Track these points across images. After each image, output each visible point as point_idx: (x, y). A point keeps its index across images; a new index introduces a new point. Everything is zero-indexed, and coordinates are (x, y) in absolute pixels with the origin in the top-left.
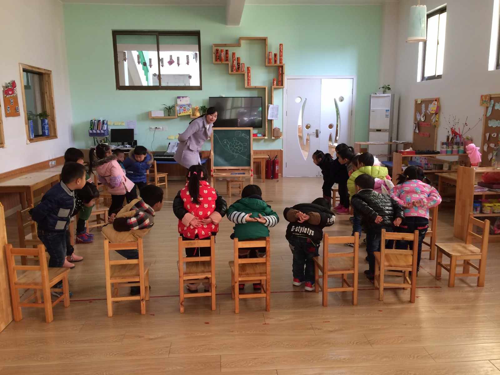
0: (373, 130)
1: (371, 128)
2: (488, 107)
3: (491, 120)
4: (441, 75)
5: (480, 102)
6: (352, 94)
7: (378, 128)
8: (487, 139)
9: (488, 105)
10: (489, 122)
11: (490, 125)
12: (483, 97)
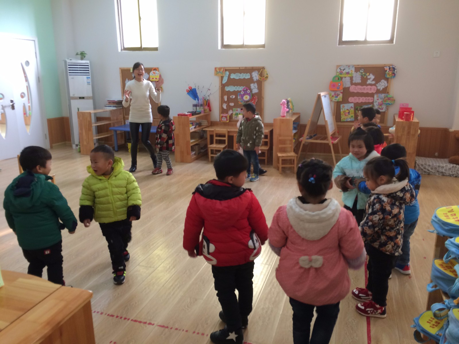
0: (74, 98)
1: (71, 95)
2: (223, 77)
3: (228, 86)
4: (157, 47)
5: (215, 73)
6: (36, 58)
7: (82, 96)
8: (226, 99)
9: (223, 75)
10: (226, 88)
11: (227, 90)
12: (217, 69)
